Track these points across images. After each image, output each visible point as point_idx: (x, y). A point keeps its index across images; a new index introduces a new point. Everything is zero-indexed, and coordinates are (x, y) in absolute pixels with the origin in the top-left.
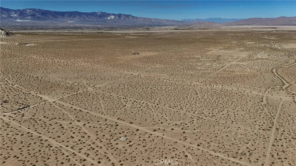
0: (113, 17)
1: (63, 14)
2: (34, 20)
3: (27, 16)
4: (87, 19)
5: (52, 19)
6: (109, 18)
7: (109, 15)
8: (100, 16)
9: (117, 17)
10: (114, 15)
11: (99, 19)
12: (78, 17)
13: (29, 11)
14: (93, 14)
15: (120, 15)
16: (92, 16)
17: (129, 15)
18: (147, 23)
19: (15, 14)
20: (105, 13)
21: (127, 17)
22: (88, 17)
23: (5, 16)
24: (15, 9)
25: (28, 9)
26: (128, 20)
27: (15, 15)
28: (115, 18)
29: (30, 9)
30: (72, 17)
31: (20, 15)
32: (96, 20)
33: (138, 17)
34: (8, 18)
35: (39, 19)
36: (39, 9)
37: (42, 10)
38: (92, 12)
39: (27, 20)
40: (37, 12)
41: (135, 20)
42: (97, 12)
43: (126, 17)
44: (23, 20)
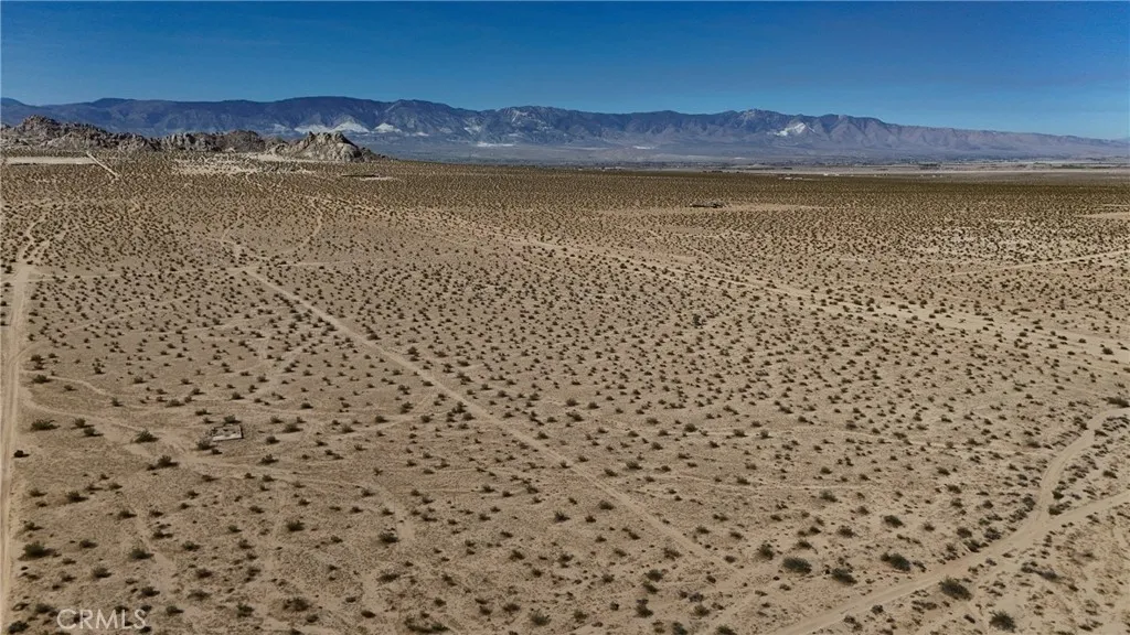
0: (800, 128)
1: (621, 122)
2: (526, 142)
3: (508, 129)
4: (703, 136)
5: (582, 138)
6: (784, 133)
7: (785, 120)
8: (751, 127)
9: (818, 128)
10: (804, 119)
11: (747, 138)
12: (670, 129)
13: (518, 113)
14: (728, 120)
15: (828, 122)
16: (722, 125)
17: (866, 121)
18: (942, 149)
19: (478, 125)
20: (771, 114)
21: (860, 129)
22: (705, 129)
23: (447, 131)
24: (479, 110)
25: (516, 108)
26: (860, 137)
27: (477, 128)
28: (807, 132)
29: (521, 109)
30: (649, 132)
31: (489, 128)
32: (732, 139)
33: (906, 125)
34: (455, 138)
35: (544, 139)
36: (550, 108)
37: (558, 110)
38: (724, 114)
39: (508, 142)
40: (541, 118)
41: (892, 139)
42: (742, 113)
43: (852, 126)
44: (497, 142)
